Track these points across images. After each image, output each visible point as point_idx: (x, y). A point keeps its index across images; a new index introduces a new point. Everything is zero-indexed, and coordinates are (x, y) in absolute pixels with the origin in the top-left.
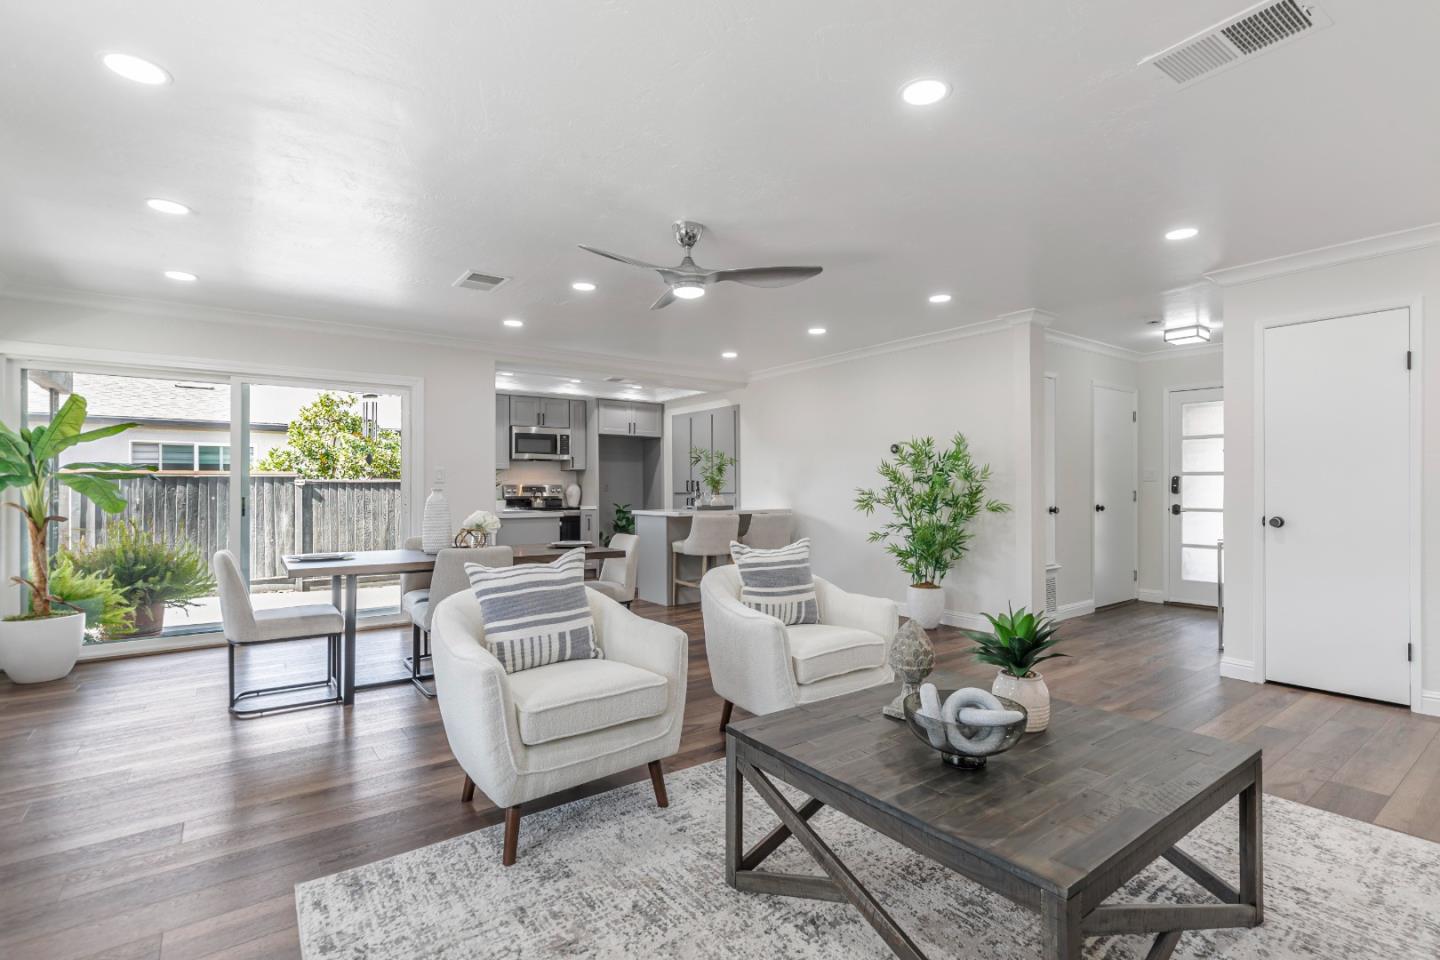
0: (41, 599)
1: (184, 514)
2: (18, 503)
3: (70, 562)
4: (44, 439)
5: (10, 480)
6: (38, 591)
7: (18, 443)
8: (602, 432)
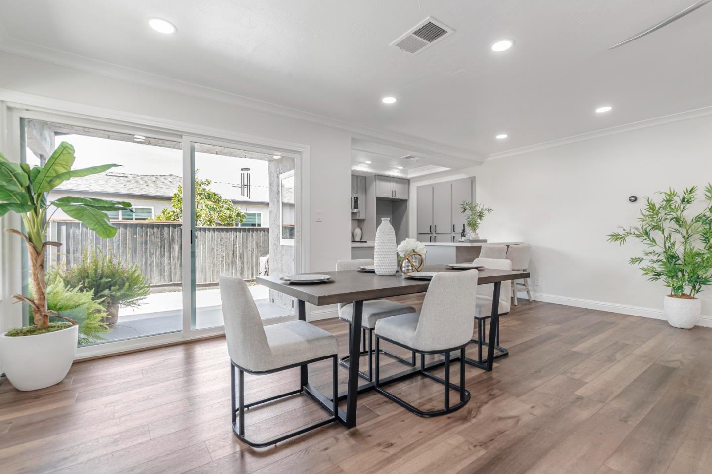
0: (41, 315)
1: (118, 245)
2: (19, 229)
3: (61, 279)
4: (40, 176)
5: (10, 206)
6: (37, 307)
7: (18, 174)
8: (378, 196)
